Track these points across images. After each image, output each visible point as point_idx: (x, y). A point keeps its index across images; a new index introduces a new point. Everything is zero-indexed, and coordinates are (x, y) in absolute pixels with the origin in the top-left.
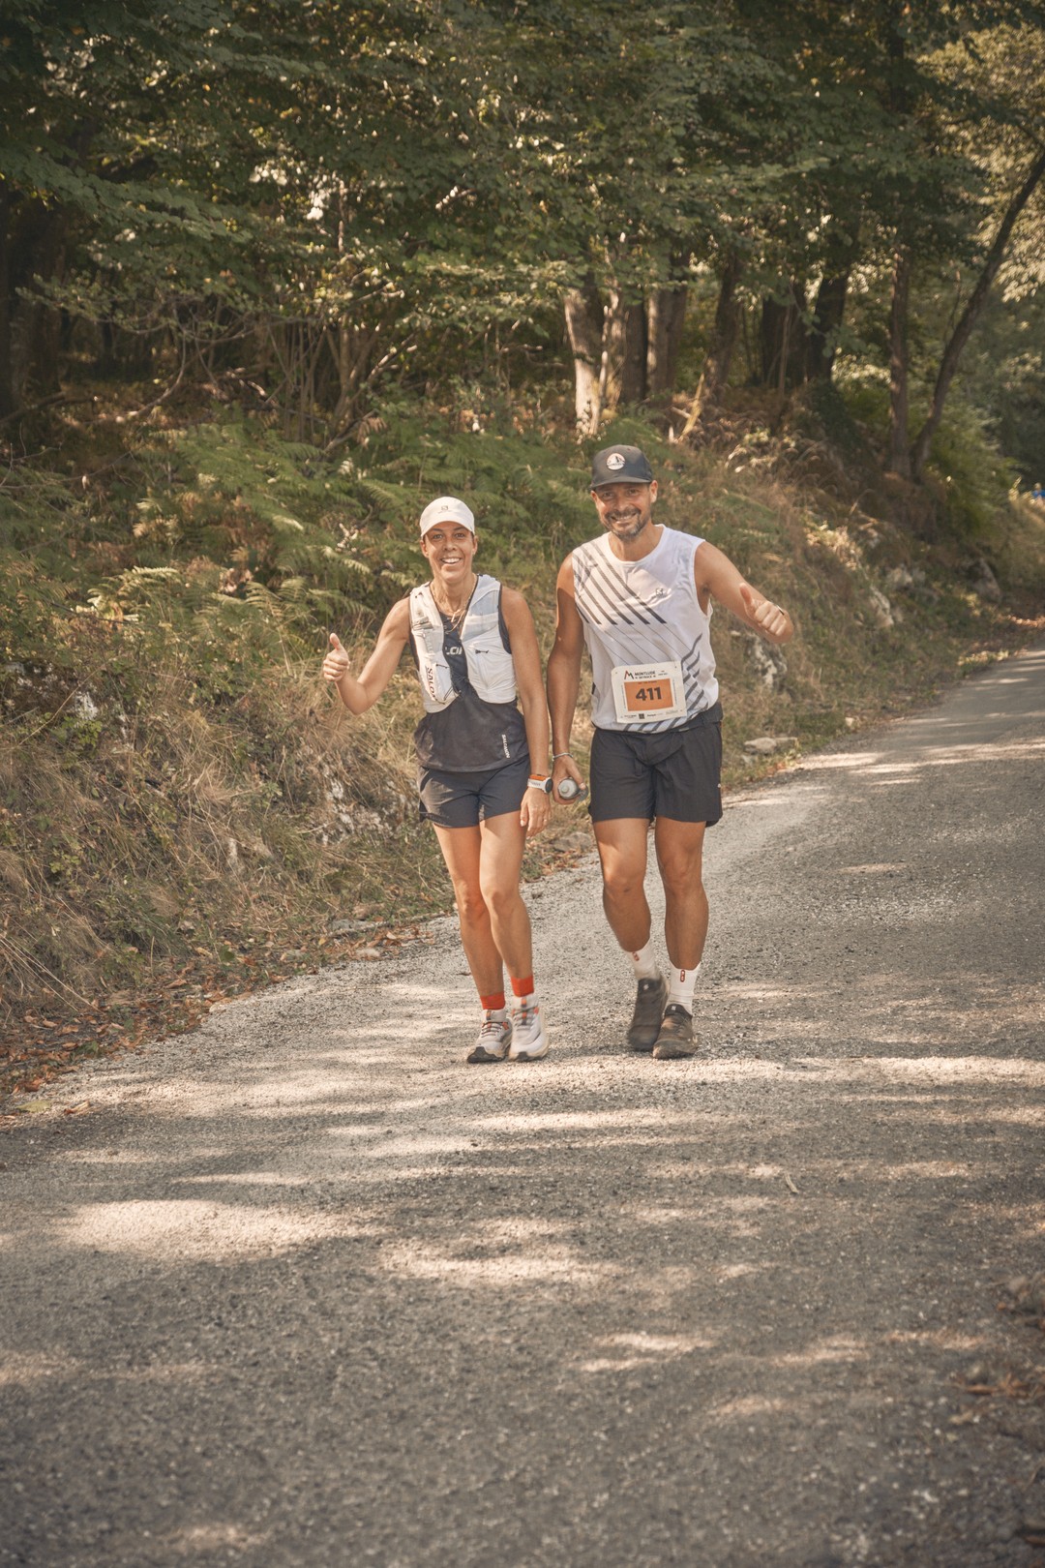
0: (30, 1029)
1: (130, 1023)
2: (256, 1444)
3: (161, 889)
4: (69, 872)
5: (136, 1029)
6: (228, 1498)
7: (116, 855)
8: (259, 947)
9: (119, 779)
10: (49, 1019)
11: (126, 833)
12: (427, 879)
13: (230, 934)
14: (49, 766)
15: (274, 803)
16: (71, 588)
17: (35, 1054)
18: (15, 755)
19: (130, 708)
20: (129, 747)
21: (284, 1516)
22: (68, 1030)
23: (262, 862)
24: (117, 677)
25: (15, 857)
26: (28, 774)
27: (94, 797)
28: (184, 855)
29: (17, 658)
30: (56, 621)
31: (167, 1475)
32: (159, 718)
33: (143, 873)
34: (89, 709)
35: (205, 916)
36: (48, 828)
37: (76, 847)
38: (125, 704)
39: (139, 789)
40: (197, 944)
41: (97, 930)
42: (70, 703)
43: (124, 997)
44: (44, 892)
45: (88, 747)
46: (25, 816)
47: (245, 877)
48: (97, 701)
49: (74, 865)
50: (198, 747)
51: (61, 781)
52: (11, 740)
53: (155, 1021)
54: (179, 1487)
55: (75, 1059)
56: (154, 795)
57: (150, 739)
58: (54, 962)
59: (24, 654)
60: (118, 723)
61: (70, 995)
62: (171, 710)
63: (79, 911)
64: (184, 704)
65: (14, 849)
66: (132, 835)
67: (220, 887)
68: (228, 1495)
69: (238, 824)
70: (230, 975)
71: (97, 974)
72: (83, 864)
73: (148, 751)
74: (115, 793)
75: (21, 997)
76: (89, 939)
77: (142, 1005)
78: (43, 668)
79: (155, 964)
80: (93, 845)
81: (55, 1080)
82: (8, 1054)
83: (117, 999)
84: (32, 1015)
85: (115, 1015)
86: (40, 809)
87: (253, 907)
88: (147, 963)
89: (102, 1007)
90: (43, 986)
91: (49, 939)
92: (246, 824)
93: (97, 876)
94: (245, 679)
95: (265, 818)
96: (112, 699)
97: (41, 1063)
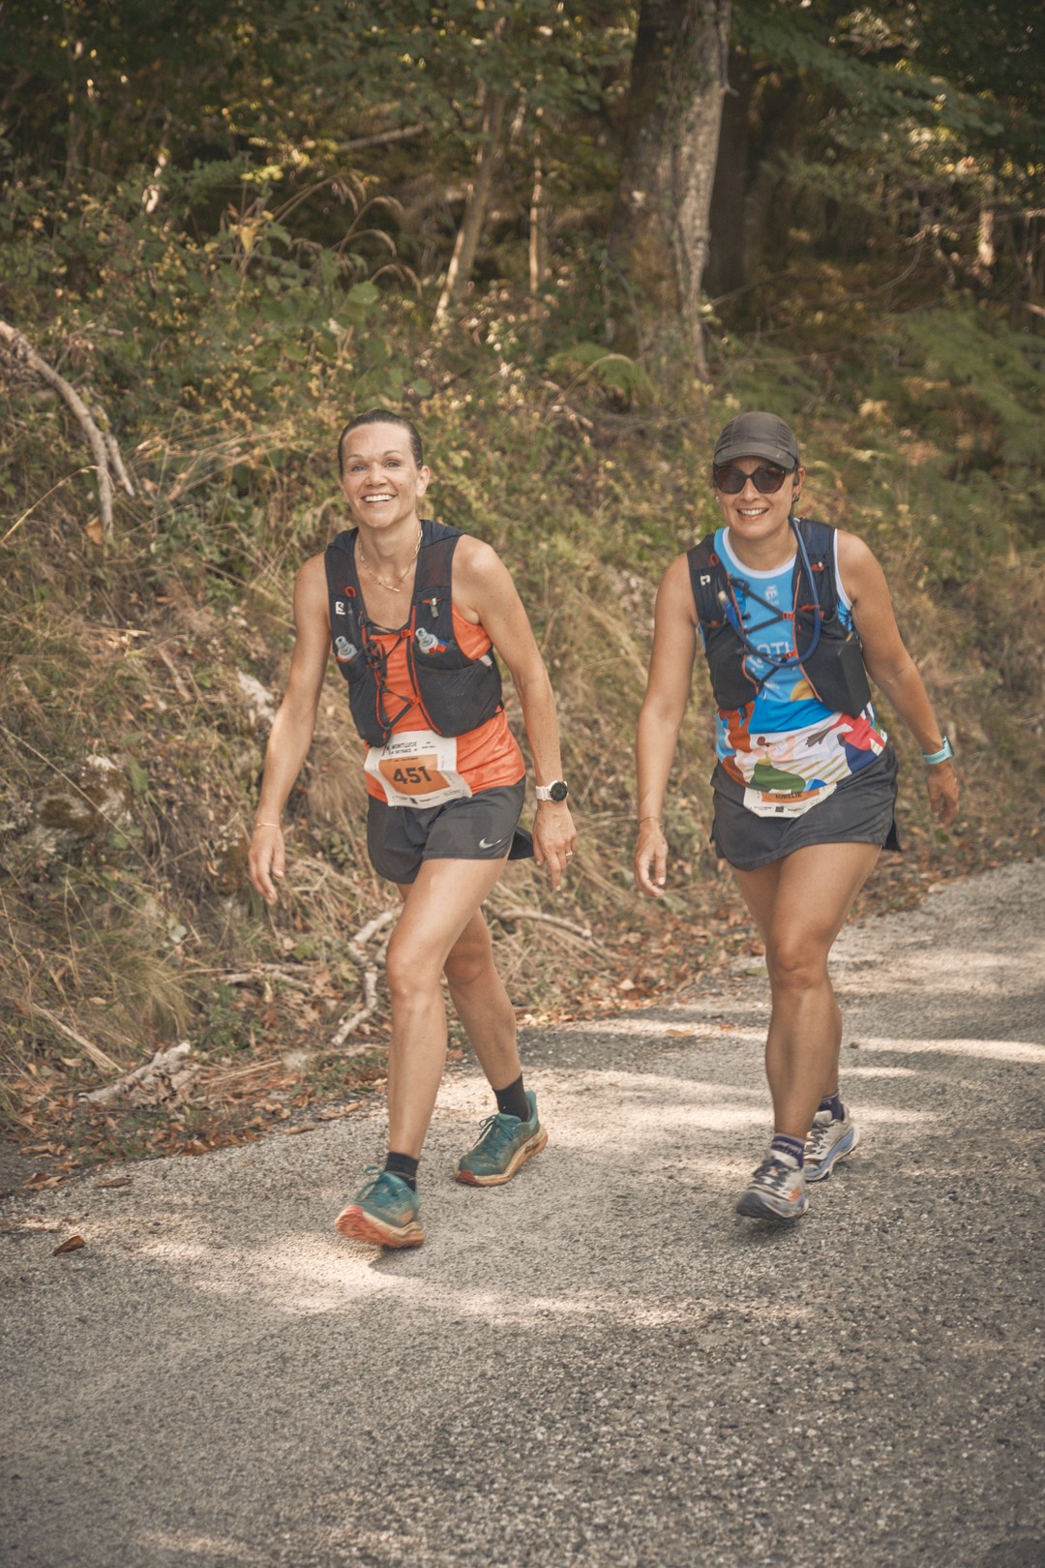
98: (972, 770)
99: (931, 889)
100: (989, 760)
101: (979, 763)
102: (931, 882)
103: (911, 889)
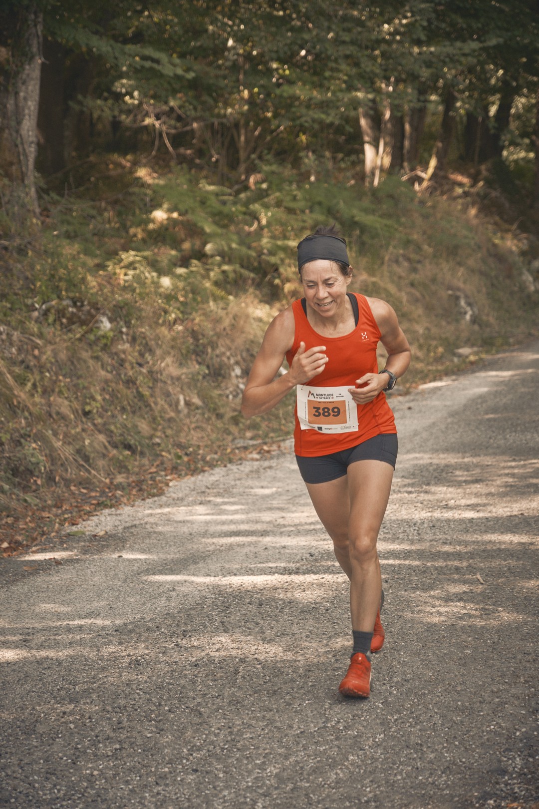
0: (73, 494)
1: (127, 491)
2: (197, 706)
3: (143, 421)
4: (95, 411)
5: (130, 494)
6: (183, 734)
7: (120, 402)
8: (195, 453)
9: (122, 362)
10: (84, 488)
11: (125, 391)
12: (285, 419)
13: (180, 446)
14: (85, 355)
15: (204, 377)
16: (97, 261)
17: (76, 507)
18: (67, 348)
19: (128, 324)
20: (127, 346)
21: (212, 743)
22: (93, 494)
23: (197, 408)
24: (121, 308)
25: (66, 403)
26: (74, 358)
27: (108, 371)
28: (156, 403)
29: (68, 297)
30: (89, 278)
31: (150, 721)
32: (143, 330)
33: (134, 412)
34: (106, 325)
35: (167, 436)
36: (84, 388)
37: (99, 398)
38: (126, 322)
39: (132, 368)
40: (162, 450)
41: (109, 442)
42: (97, 322)
43: (123, 477)
44: (82, 421)
45: (106, 345)
46: (72, 381)
47: (188, 416)
48: (111, 320)
49: (97, 408)
50: (164, 346)
51: (91, 362)
52: (65, 341)
53: (141, 490)
54: (157, 728)
55: (97, 509)
56: (140, 371)
57: (138, 342)
58: (86, 459)
59: (71, 295)
60: (121, 332)
61: (95, 476)
62: (150, 326)
63: (100, 432)
64: (157, 323)
65: (66, 398)
66: (129, 392)
67: (175, 421)
68: (182, 732)
69: (185, 388)
70: (180, 468)
71: (109, 466)
72: (102, 407)
73: (137, 348)
74: (120, 370)
75: (68, 476)
76: (105, 447)
77: (133, 482)
78: (82, 302)
79: (140, 461)
80: (107, 397)
81: (88, 520)
82: (61, 507)
83: (120, 479)
84: (75, 486)
85: (119, 487)
86: (79, 377)
87: (192, 432)
88: (135, 460)
89: (111, 483)
90: (80, 470)
91: (84, 446)
92: (189, 388)
93: (109, 413)
94: (189, 311)
95: (199, 385)
96: (118, 319)
97: (80, 511)
98: (194, 420)
99: (171, 484)
100: (203, 414)
101: (198, 416)
102: (171, 480)
103: (160, 485)
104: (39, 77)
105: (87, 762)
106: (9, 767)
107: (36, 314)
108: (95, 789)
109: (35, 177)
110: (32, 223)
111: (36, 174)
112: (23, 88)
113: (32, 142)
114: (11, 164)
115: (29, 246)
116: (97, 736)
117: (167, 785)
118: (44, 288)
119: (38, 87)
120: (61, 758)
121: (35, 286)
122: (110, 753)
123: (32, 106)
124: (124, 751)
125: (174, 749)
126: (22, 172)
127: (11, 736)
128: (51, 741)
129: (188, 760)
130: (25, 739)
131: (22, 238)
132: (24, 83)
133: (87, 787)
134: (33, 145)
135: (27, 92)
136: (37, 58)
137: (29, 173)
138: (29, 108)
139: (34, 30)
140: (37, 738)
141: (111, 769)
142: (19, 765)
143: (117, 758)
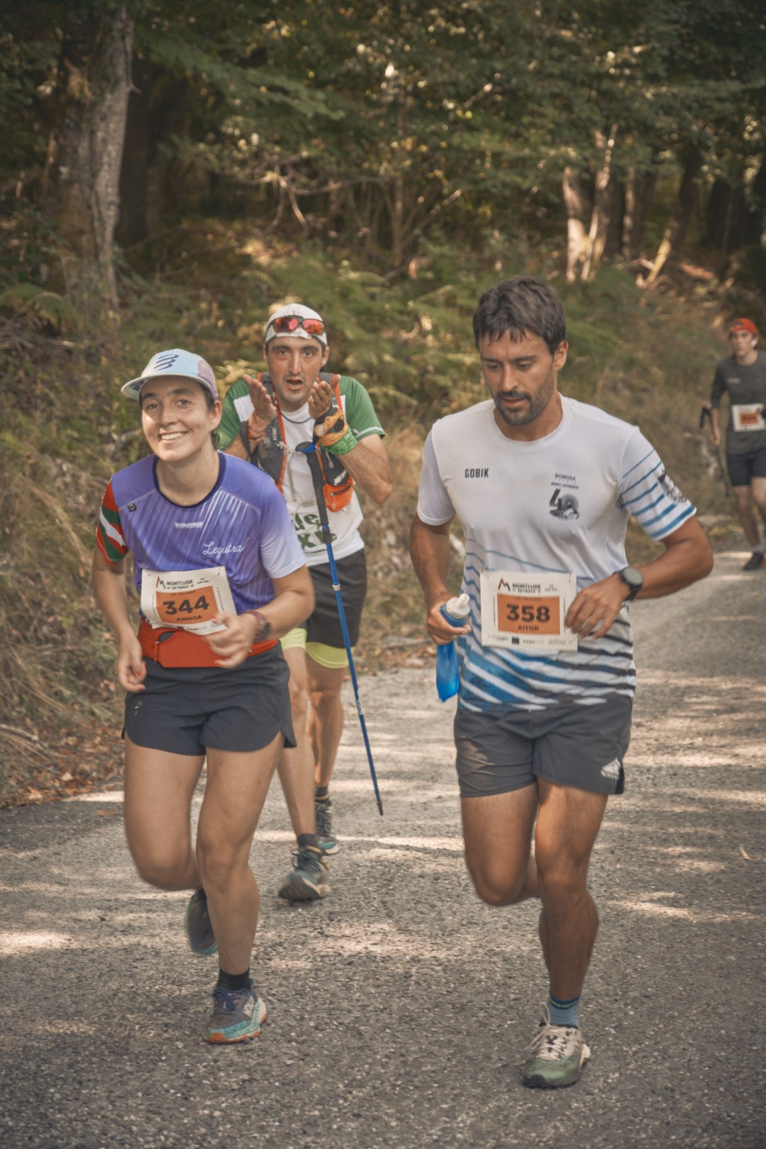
2: (354, 1022)
6: (337, 1061)
21: (378, 1076)
31: (290, 1042)
54: (299, 1051)
68: (335, 1059)
104: (124, 111)
105: (204, 1097)
106: (94, 1100)
107: (111, 448)
108: (217, 1137)
109: (114, 253)
110: (107, 317)
111: (116, 249)
112: (102, 125)
113: (111, 203)
114: (81, 232)
115: (102, 350)
116: (216, 1061)
117: (318, 1135)
118: (123, 411)
119: (122, 125)
120: (167, 1091)
121: (111, 407)
122: (235, 1087)
123: (113, 151)
124: (255, 1084)
125: (326, 1083)
126: (96, 245)
127: (94, 1055)
128: (151, 1066)
129: (346, 1100)
130: (114, 1061)
131: (93, 338)
132: (103, 118)
133: (205, 1135)
134: (113, 208)
135: (106, 132)
136: (123, 84)
137: (106, 247)
138: (109, 155)
139: (119, 44)
140: (130, 1061)
141: (238, 1109)
142: (107, 1098)
143: (245, 1094)
